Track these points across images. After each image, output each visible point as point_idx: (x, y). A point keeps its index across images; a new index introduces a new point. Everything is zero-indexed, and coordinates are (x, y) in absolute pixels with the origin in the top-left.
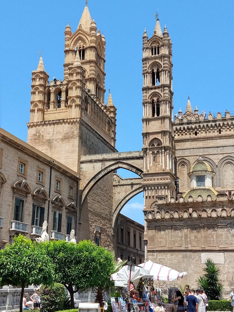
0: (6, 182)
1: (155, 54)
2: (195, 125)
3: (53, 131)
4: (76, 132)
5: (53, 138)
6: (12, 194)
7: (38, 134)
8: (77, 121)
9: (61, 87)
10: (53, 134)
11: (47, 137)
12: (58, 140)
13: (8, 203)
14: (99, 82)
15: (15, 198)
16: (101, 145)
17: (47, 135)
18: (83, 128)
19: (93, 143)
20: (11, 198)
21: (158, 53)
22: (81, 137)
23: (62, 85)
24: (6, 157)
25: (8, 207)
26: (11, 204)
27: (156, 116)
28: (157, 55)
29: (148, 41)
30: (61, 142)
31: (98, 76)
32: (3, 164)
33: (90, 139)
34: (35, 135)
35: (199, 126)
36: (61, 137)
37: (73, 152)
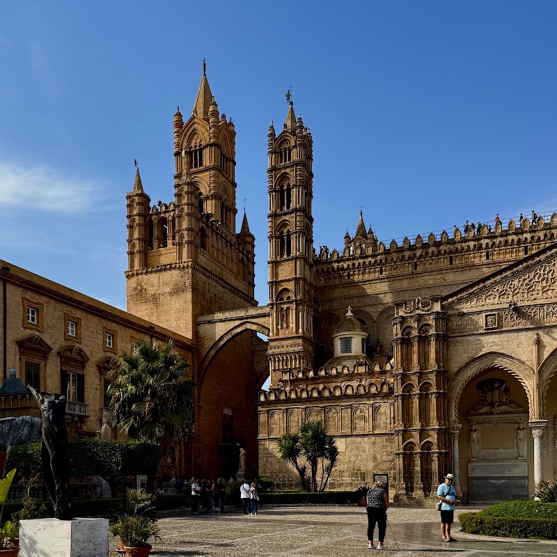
0: (88, 360)
1: (285, 161)
2: (347, 263)
3: (159, 282)
4: (188, 282)
5: (160, 292)
6: (98, 375)
7: (139, 287)
8: (188, 266)
9: (167, 215)
10: (159, 286)
11: (151, 291)
12: (165, 295)
13: (95, 386)
14: (226, 200)
15: (103, 380)
16: (229, 296)
17: (151, 289)
18: (199, 275)
19: (216, 295)
20: (98, 379)
21: (290, 160)
22: (195, 289)
23: (168, 212)
24: (86, 328)
25: (95, 391)
26: (99, 387)
27: (285, 256)
28: (288, 162)
29: (275, 141)
30: (169, 298)
31: (225, 189)
32: (82, 337)
33: (211, 290)
34: (135, 289)
35: (354, 264)
36: (168, 290)
37: (185, 311)
